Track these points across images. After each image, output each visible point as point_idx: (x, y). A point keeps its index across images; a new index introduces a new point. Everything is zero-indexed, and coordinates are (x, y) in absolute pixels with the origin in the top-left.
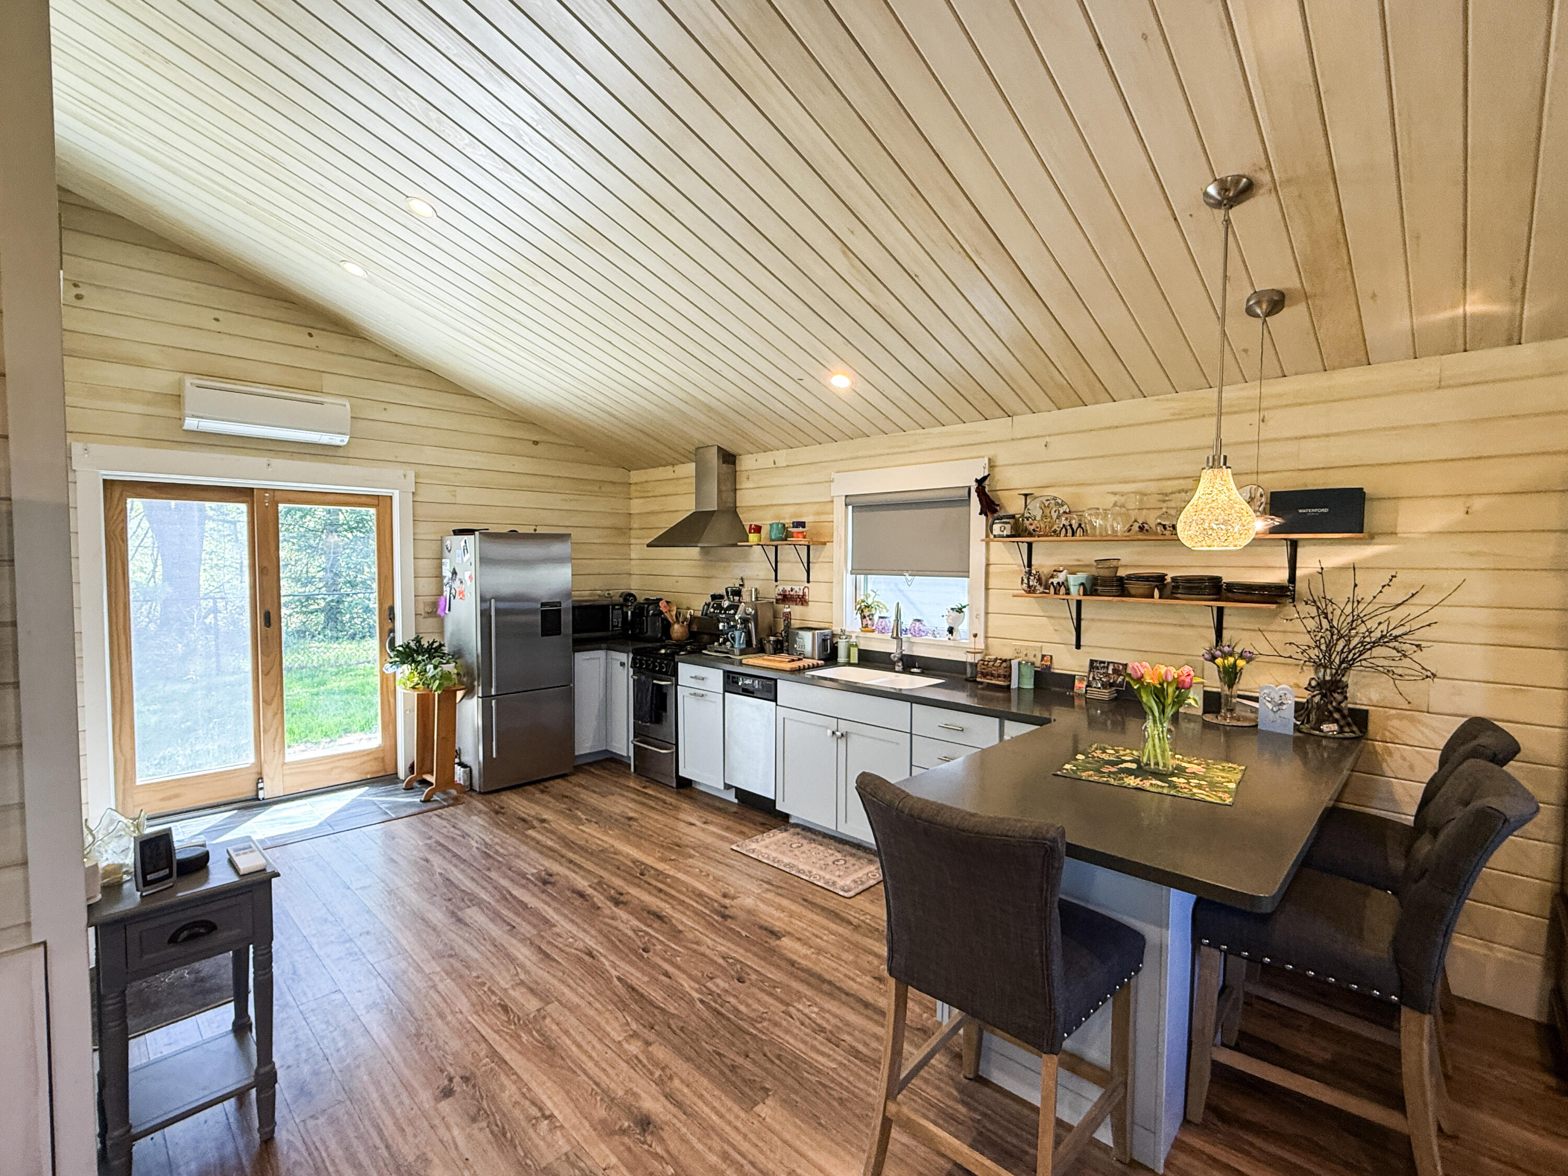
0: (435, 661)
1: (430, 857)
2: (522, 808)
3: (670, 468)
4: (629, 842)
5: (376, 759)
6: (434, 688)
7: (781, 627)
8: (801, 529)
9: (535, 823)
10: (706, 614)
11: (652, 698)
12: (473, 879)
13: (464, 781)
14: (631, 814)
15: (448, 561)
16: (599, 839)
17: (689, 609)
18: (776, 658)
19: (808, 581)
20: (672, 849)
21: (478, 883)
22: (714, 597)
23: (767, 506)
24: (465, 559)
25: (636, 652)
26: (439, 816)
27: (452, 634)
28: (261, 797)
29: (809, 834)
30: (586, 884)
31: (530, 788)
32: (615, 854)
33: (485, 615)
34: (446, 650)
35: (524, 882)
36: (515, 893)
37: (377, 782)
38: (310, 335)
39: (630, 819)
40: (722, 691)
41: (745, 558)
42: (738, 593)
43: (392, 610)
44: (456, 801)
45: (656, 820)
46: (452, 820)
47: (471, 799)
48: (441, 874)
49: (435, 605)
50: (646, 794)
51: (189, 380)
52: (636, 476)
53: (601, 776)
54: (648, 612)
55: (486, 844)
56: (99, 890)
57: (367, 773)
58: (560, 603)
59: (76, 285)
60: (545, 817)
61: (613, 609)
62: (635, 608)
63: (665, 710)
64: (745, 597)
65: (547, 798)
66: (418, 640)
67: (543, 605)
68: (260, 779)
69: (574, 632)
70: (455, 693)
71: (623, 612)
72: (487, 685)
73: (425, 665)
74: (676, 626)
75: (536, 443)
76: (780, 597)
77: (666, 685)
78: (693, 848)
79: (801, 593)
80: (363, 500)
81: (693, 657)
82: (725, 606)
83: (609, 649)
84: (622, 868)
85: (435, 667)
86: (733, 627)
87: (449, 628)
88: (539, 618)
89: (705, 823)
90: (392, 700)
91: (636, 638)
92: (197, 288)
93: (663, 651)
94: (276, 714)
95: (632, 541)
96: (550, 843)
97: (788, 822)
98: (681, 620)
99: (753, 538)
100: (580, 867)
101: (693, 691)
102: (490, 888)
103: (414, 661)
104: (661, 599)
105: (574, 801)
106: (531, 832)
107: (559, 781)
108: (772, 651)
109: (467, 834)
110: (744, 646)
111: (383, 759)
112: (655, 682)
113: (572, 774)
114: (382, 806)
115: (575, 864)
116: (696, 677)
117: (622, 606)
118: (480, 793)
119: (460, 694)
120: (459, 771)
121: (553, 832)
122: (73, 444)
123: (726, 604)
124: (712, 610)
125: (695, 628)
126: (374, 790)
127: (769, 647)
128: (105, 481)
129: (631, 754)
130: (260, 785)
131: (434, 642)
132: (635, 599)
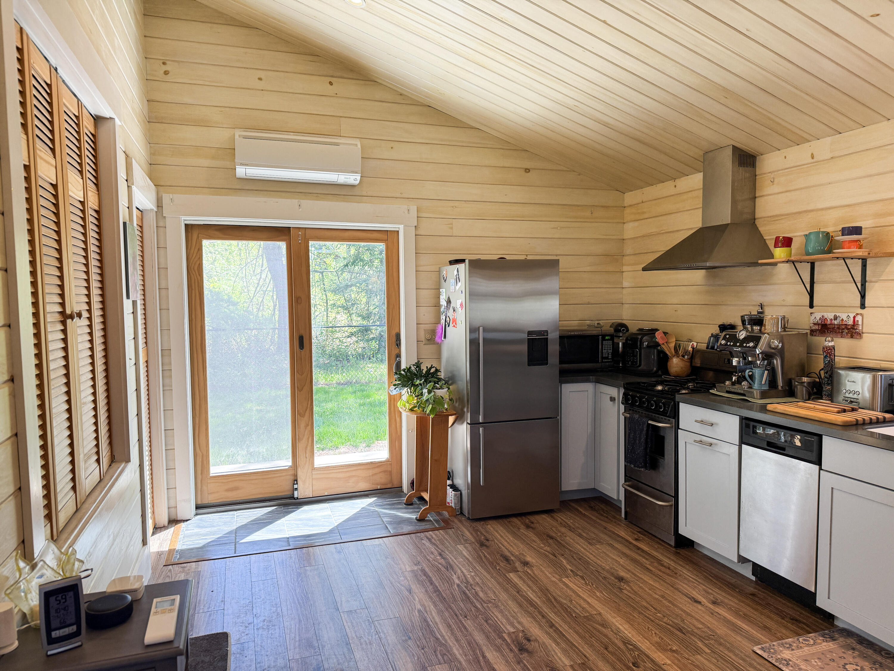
0: (430, 385)
1: (413, 587)
2: (505, 544)
3: (671, 183)
4: (618, 610)
5: (385, 472)
6: (428, 412)
7: (819, 363)
8: (855, 237)
9: (518, 564)
10: (713, 348)
11: (646, 439)
12: (449, 626)
13: (455, 504)
14: (622, 574)
15: (444, 290)
16: (585, 600)
17: (690, 341)
18: (810, 404)
19: (863, 306)
20: (672, 633)
21: (453, 633)
22: (723, 328)
23: (800, 213)
24: (457, 288)
25: (627, 387)
26: (430, 540)
27: (447, 361)
28: (296, 496)
29: (870, 652)
30: (567, 662)
31: (515, 520)
32: (602, 625)
33: (473, 343)
34: (442, 375)
35: (499, 641)
36: (489, 655)
37: (386, 493)
38: (331, 83)
39: (621, 579)
40: (737, 442)
41: (765, 280)
42: (758, 321)
43: (398, 336)
44: (446, 525)
45: (652, 588)
46: (440, 546)
47: (460, 525)
48: (419, 611)
49: (433, 332)
50: (639, 548)
51: (238, 133)
52: (630, 198)
53: (590, 518)
54: (641, 343)
55: (467, 582)
56: (16, 636)
57: (378, 484)
58: (547, 331)
59: (164, 63)
60: (529, 559)
61: (603, 339)
62: (627, 340)
63: (662, 454)
64: (769, 326)
65: (531, 534)
66: (418, 365)
67: (530, 333)
68: (295, 481)
69: (561, 362)
70: (448, 416)
71: (613, 343)
72: (475, 413)
73: (422, 389)
74: (675, 360)
75: (527, 170)
76: (816, 327)
77: (664, 428)
78: (701, 638)
79: (851, 322)
80: (375, 235)
81: (697, 397)
82: (742, 337)
83: (598, 382)
84: (610, 649)
85: (429, 392)
86: (750, 363)
87: (445, 354)
88: (524, 348)
89: (714, 603)
90: (398, 419)
91: (626, 371)
92: (246, 53)
93: (660, 388)
94: (308, 425)
95: (625, 268)
96: (531, 595)
97: (833, 625)
98: (681, 352)
99: (780, 253)
100: (561, 635)
101: (699, 438)
102: (463, 642)
103: (413, 385)
104: (657, 330)
105: (559, 544)
106: (512, 576)
107: (544, 516)
108: (805, 396)
109: (452, 567)
110: (766, 388)
111: (391, 472)
112: (650, 422)
113: (559, 510)
114: (385, 520)
115: (557, 630)
116: (702, 422)
117: (612, 337)
118: (469, 519)
119: (451, 419)
120: (450, 494)
121: (535, 580)
122: (163, 195)
123: (742, 335)
124: (723, 342)
125: (698, 362)
126: (381, 501)
127: (801, 390)
128: (186, 225)
129: (622, 498)
130: (296, 486)
131: (431, 367)
132: (628, 330)
